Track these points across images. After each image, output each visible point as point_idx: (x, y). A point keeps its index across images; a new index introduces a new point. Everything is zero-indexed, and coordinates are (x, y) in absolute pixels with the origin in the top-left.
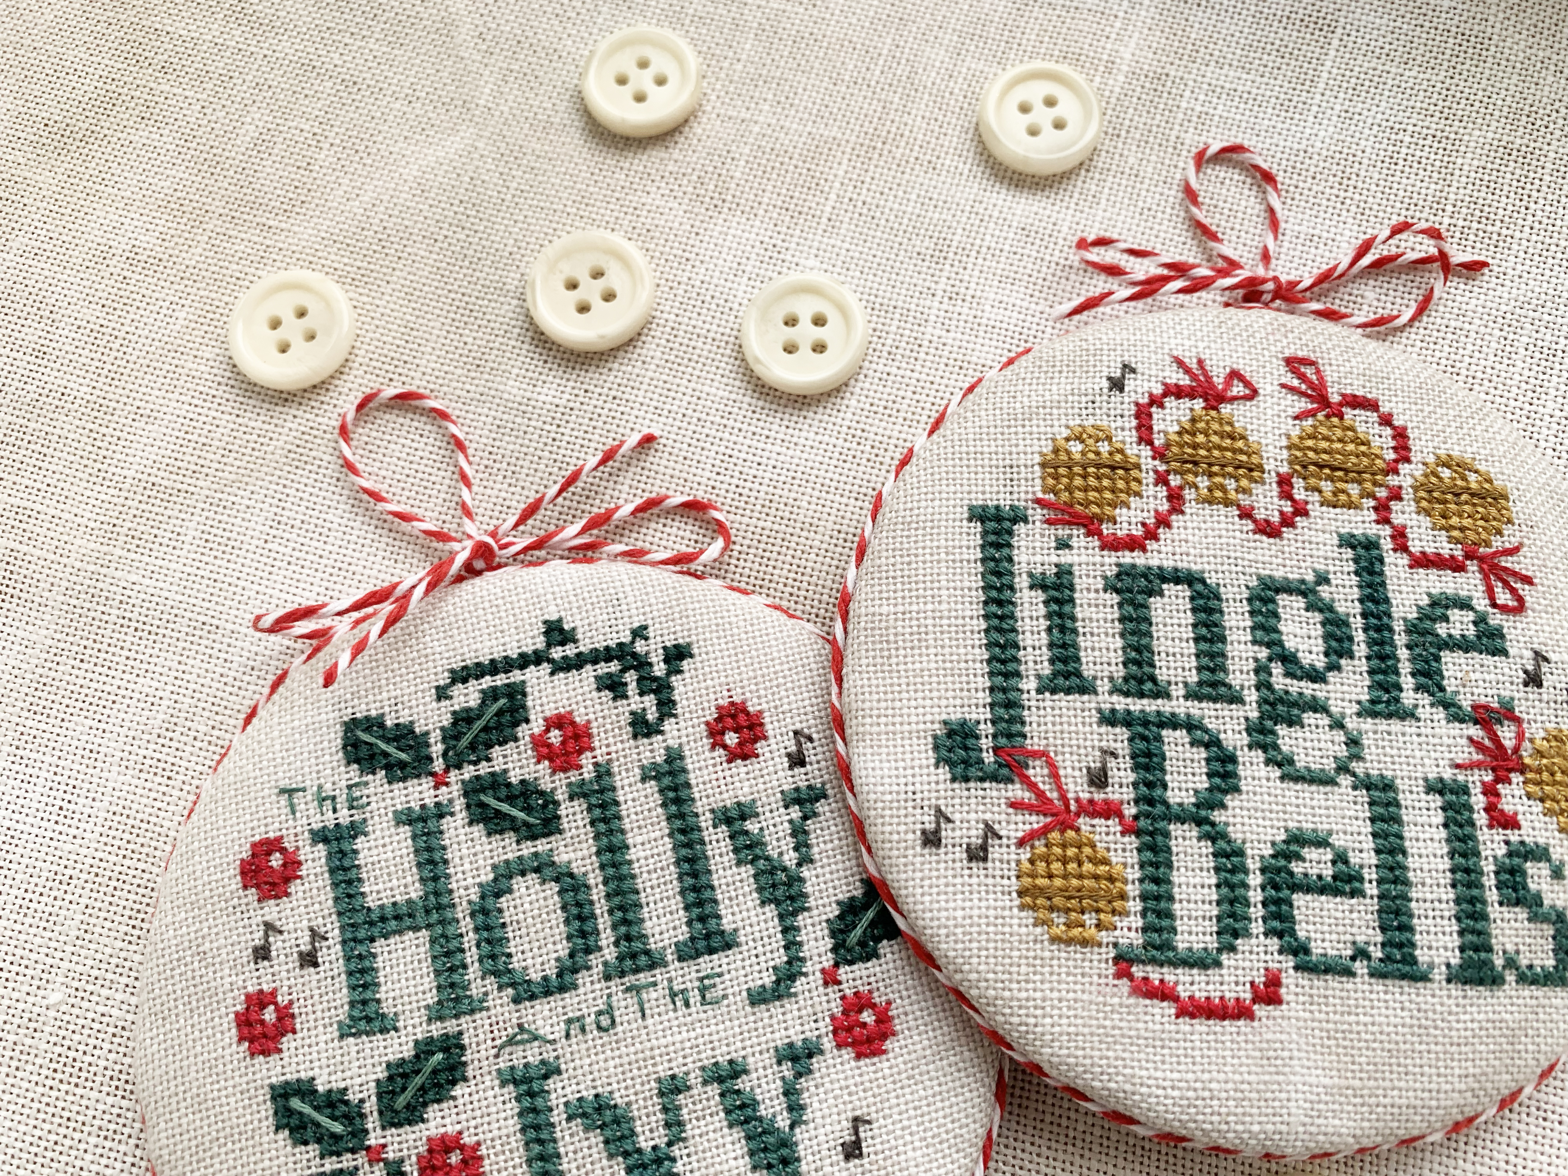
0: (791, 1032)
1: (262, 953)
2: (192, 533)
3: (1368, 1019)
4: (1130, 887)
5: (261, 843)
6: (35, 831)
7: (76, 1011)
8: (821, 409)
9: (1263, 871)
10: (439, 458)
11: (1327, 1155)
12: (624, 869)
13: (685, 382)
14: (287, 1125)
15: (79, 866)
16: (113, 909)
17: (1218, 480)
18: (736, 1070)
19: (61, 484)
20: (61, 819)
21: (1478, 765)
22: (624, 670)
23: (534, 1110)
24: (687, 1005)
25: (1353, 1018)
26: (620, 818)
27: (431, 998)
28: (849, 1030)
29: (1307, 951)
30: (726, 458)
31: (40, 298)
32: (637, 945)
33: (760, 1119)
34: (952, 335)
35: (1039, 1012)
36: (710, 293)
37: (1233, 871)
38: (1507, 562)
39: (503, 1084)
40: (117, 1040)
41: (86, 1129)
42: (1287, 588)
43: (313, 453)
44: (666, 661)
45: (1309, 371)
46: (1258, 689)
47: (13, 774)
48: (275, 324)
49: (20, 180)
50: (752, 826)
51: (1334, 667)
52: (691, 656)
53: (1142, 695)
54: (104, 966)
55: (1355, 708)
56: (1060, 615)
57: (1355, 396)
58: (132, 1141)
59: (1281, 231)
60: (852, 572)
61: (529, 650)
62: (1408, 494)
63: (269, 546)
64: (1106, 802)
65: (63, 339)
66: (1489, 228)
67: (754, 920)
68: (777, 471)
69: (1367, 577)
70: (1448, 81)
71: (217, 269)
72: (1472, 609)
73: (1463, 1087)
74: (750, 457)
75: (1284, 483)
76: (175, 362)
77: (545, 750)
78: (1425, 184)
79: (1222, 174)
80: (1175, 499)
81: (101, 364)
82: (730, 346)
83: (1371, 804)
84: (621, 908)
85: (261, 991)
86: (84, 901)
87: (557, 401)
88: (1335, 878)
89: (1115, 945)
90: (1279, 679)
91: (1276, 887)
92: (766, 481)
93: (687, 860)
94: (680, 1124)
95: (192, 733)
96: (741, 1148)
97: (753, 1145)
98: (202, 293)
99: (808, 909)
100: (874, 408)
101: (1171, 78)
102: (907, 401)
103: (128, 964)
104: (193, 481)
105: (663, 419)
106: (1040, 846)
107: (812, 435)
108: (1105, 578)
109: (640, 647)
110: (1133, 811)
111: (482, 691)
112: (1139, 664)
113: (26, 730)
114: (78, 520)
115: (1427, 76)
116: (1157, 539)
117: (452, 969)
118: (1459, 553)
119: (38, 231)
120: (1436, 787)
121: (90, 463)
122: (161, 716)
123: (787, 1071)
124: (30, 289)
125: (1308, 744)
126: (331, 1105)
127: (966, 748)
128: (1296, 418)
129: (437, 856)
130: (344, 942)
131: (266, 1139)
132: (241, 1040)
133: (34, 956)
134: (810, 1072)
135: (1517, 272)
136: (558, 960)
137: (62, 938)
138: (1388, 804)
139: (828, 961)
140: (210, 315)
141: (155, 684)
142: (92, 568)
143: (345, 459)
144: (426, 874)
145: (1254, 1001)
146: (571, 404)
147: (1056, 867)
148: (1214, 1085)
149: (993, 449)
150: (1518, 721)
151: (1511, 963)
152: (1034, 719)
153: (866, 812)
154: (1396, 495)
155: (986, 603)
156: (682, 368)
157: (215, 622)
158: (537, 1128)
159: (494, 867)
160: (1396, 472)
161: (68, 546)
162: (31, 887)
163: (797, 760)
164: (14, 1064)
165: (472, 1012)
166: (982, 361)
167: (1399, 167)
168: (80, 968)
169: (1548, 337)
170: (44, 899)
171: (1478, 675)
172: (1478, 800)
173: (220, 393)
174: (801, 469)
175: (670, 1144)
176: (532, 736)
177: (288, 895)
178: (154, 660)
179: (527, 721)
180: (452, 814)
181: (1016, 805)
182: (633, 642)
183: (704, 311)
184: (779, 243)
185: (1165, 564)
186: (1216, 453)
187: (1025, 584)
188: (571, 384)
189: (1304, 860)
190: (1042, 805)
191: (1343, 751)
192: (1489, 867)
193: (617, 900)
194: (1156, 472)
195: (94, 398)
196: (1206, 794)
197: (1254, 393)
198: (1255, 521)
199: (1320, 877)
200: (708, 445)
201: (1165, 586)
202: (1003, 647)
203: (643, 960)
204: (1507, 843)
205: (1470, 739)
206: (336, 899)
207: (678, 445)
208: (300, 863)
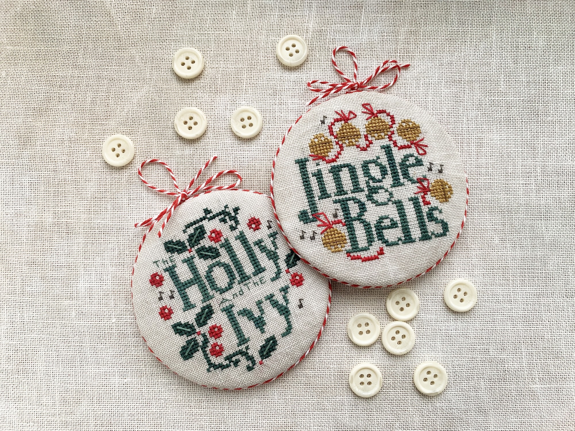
0: (282, 285)
1: (161, 299)
2: (109, 207)
3: (404, 253)
4: (347, 237)
5: (153, 275)
6: (96, 286)
7: (119, 322)
8: (255, 140)
9: (375, 227)
10: (165, 174)
11: (400, 283)
12: (237, 260)
13: (220, 141)
14: (178, 332)
15: (109, 291)
16: (120, 298)
17: (350, 140)
18: (272, 296)
19: (73, 203)
20: (101, 281)
21: (420, 192)
22: (225, 216)
23: (231, 315)
24: (258, 285)
25: (400, 253)
26: (233, 249)
27: (202, 298)
28: (294, 281)
29: (388, 242)
30: (235, 158)
31: (50, 157)
32: (244, 275)
33: (280, 305)
34: (282, 114)
35: (333, 268)
36: (220, 116)
37: (368, 229)
38: (421, 143)
39: (222, 312)
40: (131, 326)
41: (131, 346)
42: (370, 162)
43: (133, 180)
44: (234, 212)
45: (368, 107)
46: (367, 187)
47: (86, 274)
48: (114, 150)
49: (33, 126)
50: (263, 244)
51: (383, 178)
52: (240, 209)
53: (341, 195)
54: (122, 311)
55: (390, 186)
56: (320, 181)
57: (380, 110)
58: (142, 346)
59: (358, 67)
60: (272, 181)
61: (202, 217)
62: (396, 132)
63: (130, 206)
64: (338, 220)
65: (60, 166)
66: (409, 54)
67: (268, 264)
68: (248, 158)
69: (388, 155)
70: (393, 16)
71: (93, 138)
72: (414, 156)
73: (427, 262)
74: (241, 156)
75: (366, 137)
76: (91, 165)
77: (212, 239)
78: (392, 46)
79: (341, 55)
80: (341, 147)
81: (72, 170)
82: (229, 129)
83: (397, 207)
84: (238, 268)
85: (163, 307)
86: (113, 298)
87: (190, 153)
88: (391, 225)
89: (346, 250)
90: (372, 184)
91: (379, 230)
92: (246, 161)
93: (250, 255)
94: (263, 310)
95: (125, 254)
96: (277, 312)
97: (279, 310)
98: (91, 145)
99: (279, 258)
100: (268, 137)
101: (323, 30)
102: (275, 133)
103: (128, 309)
104: (105, 194)
105: (217, 152)
106: (326, 233)
107: (254, 147)
108: (329, 170)
109: (227, 210)
110: (344, 221)
111: (194, 229)
112: (340, 188)
113: (85, 263)
114: (80, 210)
115: (388, 15)
116: (339, 158)
117: (205, 291)
118: (409, 144)
119: (43, 139)
120: (411, 199)
121: (78, 196)
122: (117, 252)
123: (283, 293)
124: (46, 155)
125: (381, 197)
126: (186, 326)
127: (305, 216)
128: (367, 120)
129: (194, 268)
130: (179, 291)
131: (174, 336)
132: (162, 318)
133: (106, 313)
134: (288, 292)
135: (418, 65)
136: (227, 283)
137: (111, 308)
138: (401, 206)
139: (286, 268)
140: (95, 151)
141: (113, 245)
142: (87, 221)
143: (142, 180)
144: (193, 272)
145: (378, 255)
146: (193, 153)
147: (330, 237)
148: (373, 274)
149: (297, 145)
150: (428, 180)
151: (433, 234)
152: (319, 206)
153: (287, 235)
154: (393, 133)
155: (303, 182)
156: (218, 137)
157: (122, 227)
158: (232, 319)
159: (208, 267)
160: (392, 127)
161: (80, 218)
162: (100, 298)
163: (269, 227)
164: (109, 337)
165: (212, 298)
166: (291, 119)
167: (385, 43)
168: (117, 313)
169: (427, 80)
170: (103, 300)
171: (417, 172)
172: (421, 200)
173: (105, 170)
174: (254, 156)
175: (262, 315)
176: (208, 236)
177: (163, 285)
178: (110, 240)
179: (206, 233)
180: (195, 258)
181: (319, 226)
182: (225, 209)
183: (220, 121)
184: (234, 99)
185: (341, 163)
186: (349, 134)
187: (311, 176)
188: (192, 148)
189: (384, 222)
190: (324, 224)
191: (389, 197)
192: (425, 214)
193: (237, 267)
194: (336, 142)
195: (73, 179)
196: (359, 213)
197: (356, 116)
198: (360, 148)
199: (388, 225)
200: (230, 156)
201: (342, 169)
202: (309, 192)
203: (246, 278)
204: (428, 208)
205: (417, 187)
206: (174, 283)
207: (222, 157)
208: (163, 277)
